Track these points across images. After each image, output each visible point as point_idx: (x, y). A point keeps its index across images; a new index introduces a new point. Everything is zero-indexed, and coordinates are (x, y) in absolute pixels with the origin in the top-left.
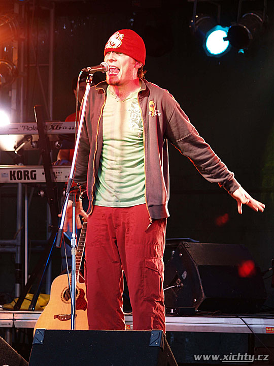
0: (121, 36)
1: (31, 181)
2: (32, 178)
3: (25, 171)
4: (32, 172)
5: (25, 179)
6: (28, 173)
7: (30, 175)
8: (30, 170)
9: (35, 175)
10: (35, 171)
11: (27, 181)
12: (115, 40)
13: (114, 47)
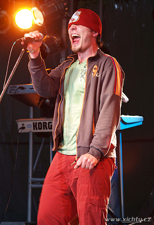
0: (79, 13)
1: (49, 130)
2: (49, 129)
3: (44, 123)
4: (49, 123)
5: (44, 129)
6: (46, 124)
7: (47, 126)
8: (47, 122)
10: (51, 123)
11: (45, 131)
12: (75, 17)
13: (74, 21)
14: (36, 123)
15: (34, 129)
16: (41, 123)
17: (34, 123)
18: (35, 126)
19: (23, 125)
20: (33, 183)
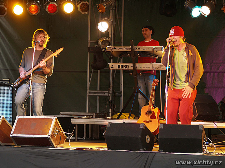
0: (174, 30)
1: (126, 69)
2: (127, 68)
3: (124, 65)
4: (127, 65)
5: (124, 68)
7: (126, 67)
8: (126, 65)
9: (128, 67)
10: (128, 65)
11: (125, 69)
12: (172, 32)
13: (172, 34)
14: (120, 65)
15: (118, 68)
16: (122, 65)
17: (118, 65)
18: (119, 66)
19: (112, 66)
20: (89, 93)
